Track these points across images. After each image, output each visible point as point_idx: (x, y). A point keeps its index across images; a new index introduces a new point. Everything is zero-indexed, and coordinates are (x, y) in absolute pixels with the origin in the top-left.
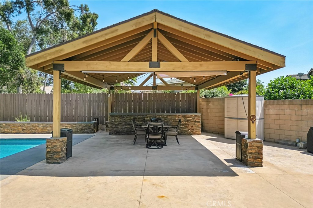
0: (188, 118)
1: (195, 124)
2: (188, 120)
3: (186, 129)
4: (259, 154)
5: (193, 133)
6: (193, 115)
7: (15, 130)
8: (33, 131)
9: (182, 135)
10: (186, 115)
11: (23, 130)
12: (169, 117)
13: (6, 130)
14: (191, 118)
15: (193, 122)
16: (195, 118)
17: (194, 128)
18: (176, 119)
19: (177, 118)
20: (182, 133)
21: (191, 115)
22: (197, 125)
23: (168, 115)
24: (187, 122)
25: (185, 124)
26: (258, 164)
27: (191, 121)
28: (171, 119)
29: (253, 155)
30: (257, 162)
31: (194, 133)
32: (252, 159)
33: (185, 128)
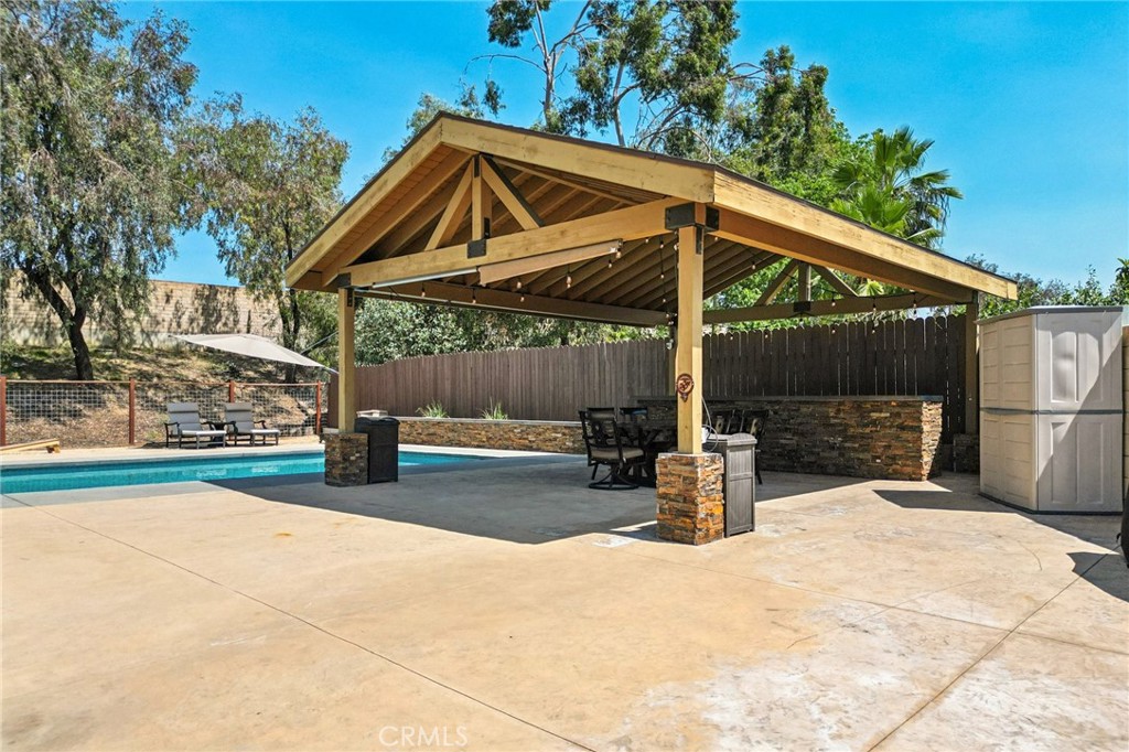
0: (875, 415)
1: (898, 437)
2: (874, 423)
3: (867, 456)
4: (685, 501)
5: (890, 471)
6: (893, 404)
7: (475, 439)
8: (505, 442)
9: (850, 476)
10: (865, 402)
11: (489, 439)
12: (804, 409)
13: (462, 439)
14: (883, 415)
15: (891, 427)
16: (898, 415)
17: (897, 452)
18: (828, 417)
19: (832, 414)
20: (849, 467)
21: (886, 403)
22: (908, 441)
23: (800, 402)
24: (868, 430)
25: (863, 436)
26: (685, 533)
27: (884, 427)
28: (812, 415)
29: (671, 503)
30: (681, 529)
31: (895, 471)
32: (669, 517)
33: (863, 451)
